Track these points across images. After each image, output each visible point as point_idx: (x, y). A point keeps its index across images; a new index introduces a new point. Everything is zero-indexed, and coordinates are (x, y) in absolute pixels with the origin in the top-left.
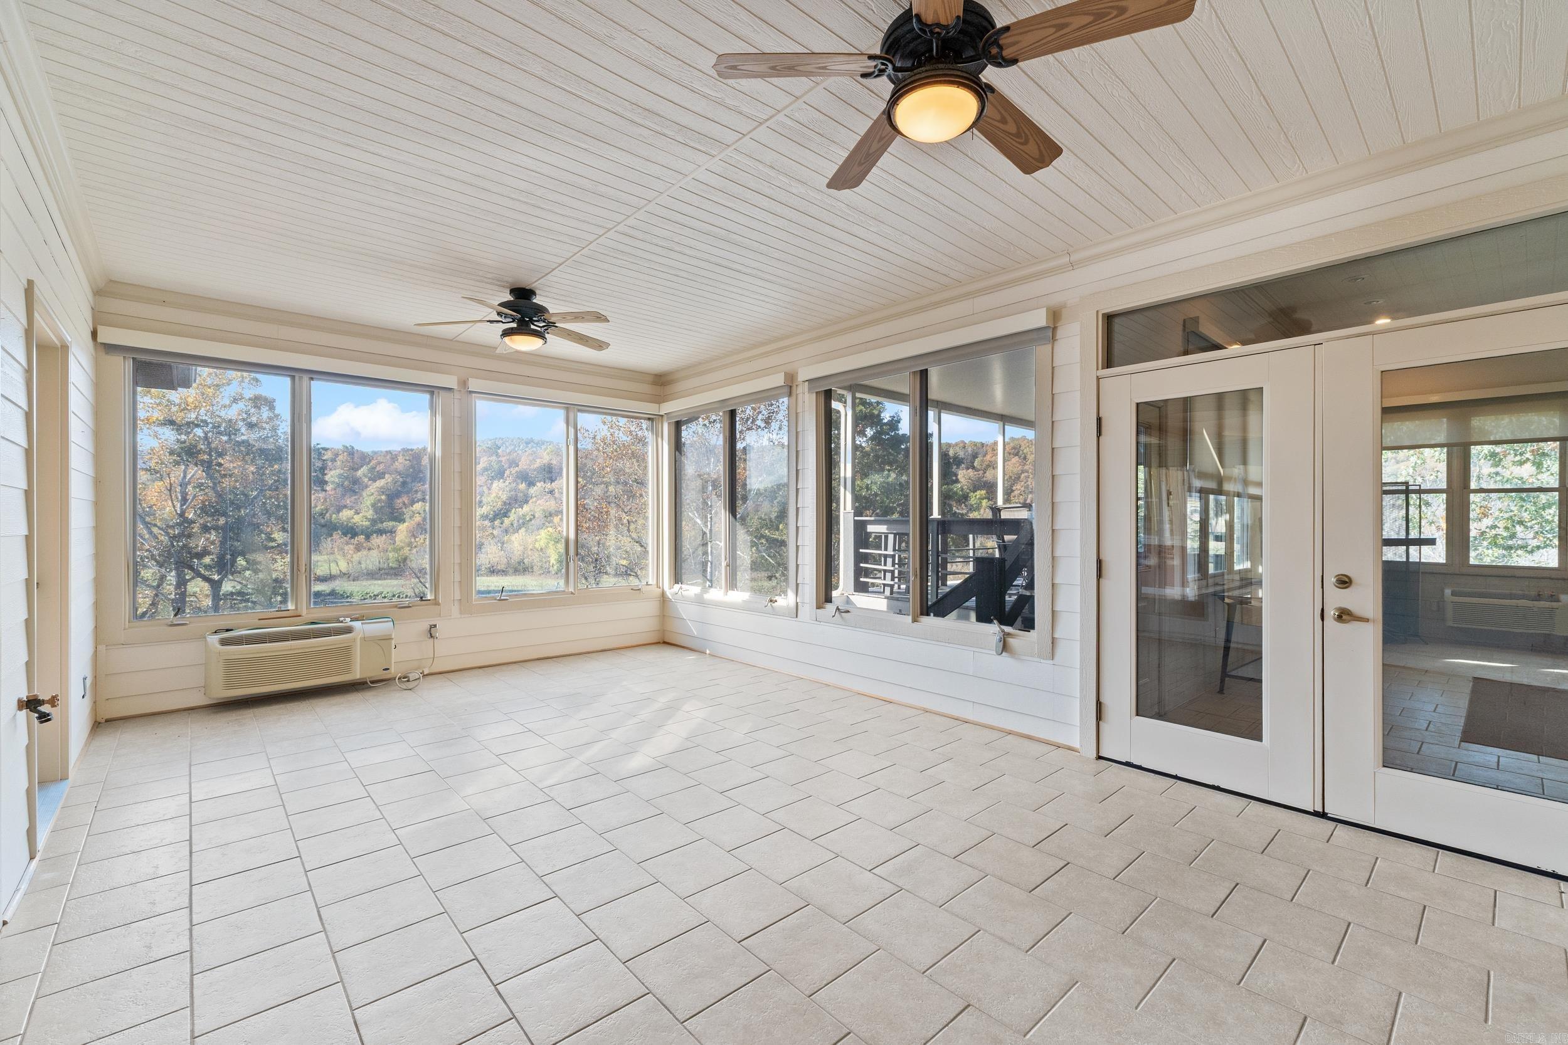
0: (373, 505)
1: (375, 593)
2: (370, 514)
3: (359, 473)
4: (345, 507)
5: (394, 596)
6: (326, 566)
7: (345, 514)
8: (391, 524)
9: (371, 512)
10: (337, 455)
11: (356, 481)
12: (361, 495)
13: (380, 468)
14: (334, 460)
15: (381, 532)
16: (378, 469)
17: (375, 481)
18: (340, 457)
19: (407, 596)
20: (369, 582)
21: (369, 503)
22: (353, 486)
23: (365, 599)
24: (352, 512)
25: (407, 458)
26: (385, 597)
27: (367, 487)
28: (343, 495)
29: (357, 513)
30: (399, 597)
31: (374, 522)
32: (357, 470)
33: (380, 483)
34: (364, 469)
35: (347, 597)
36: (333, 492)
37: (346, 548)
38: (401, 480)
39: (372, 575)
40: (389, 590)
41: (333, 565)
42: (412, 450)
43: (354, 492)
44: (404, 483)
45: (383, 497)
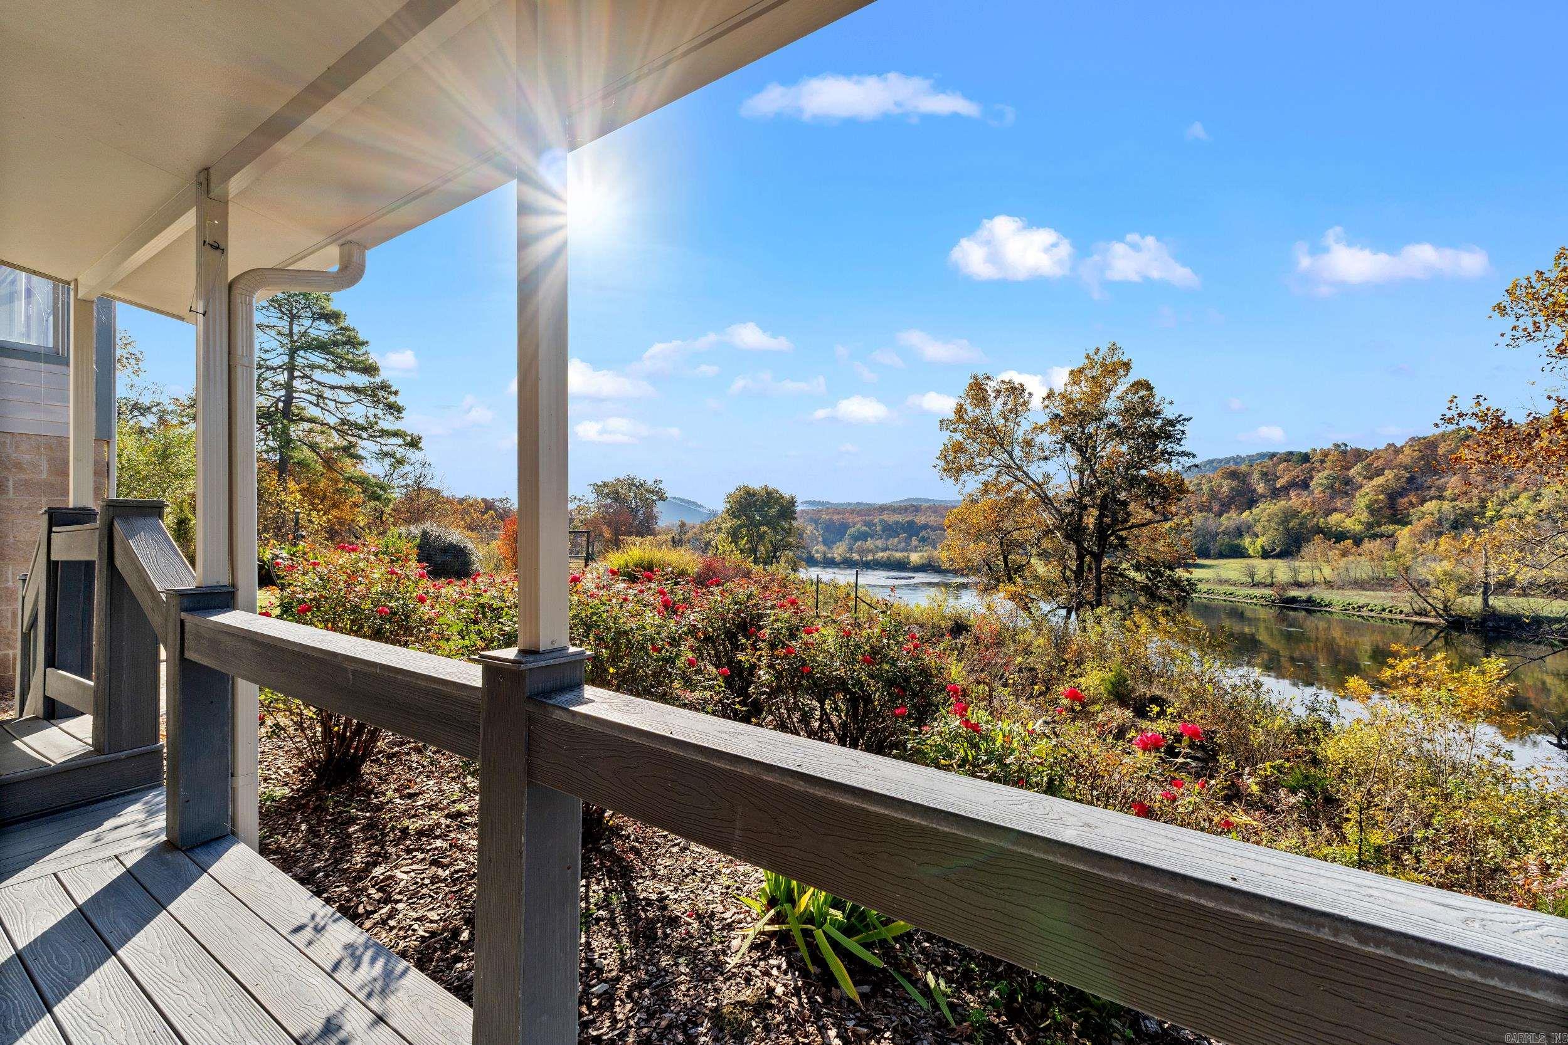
0: (1368, 507)
1: (1360, 604)
2: (1365, 516)
3: (1352, 472)
4: (1335, 510)
5: (1384, 610)
6: (1309, 572)
7: (1335, 518)
8: (1391, 527)
9: (1366, 514)
10: (1326, 455)
11: (1348, 482)
12: (1354, 497)
13: (1379, 463)
14: (1322, 461)
15: (1374, 537)
16: (1375, 465)
17: (1371, 478)
18: (1330, 457)
19: (1401, 612)
20: (1355, 592)
21: (1362, 505)
22: (1343, 487)
23: (1346, 610)
24: (1343, 515)
25: (1417, 448)
26: (1372, 610)
27: (1361, 486)
28: (1332, 498)
29: (1349, 516)
30: (1390, 611)
31: (1369, 526)
32: (1349, 469)
33: (1380, 480)
34: (1358, 467)
35: (1326, 605)
36: (1322, 495)
37: (1330, 553)
38: (1407, 475)
39: (1360, 585)
40: (1376, 602)
41: (1317, 572)
42: (1425, 438)
43: (1346, 494)
44: (1411, 480)
45: (1381, 497)
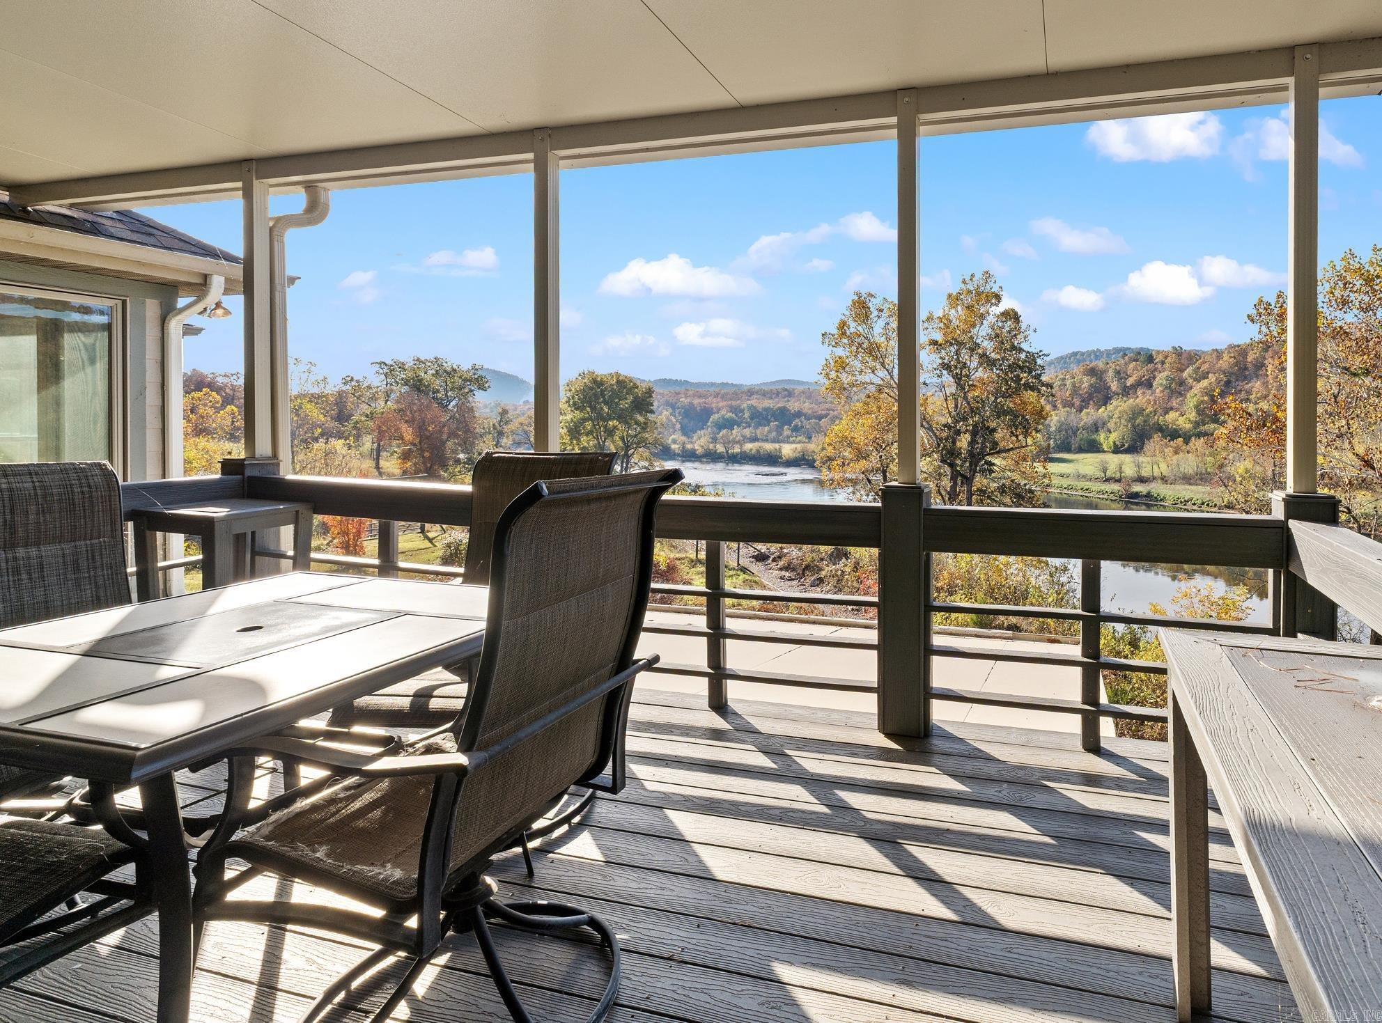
0: (1196, 407)
1: (1186, 499)
2: (1193, 416)
3: (1185, 374)
4: (1172, 409)
5: (1203, 504)
6: (1149, 467)
7: (1172, 416)
8: (1212, 426)
9: (1194, 414)
10: (1166, 357)
11: (1182, 383)
12: (1186, 397)
13: (1205, 367)
14: (1163, 363)
15: (1200, 435)
16: (1202, 369)
17: (1199, 381)
18: (1169, 359)
19: (1215, 505)
20: (1183, 487)
21: (1191, 405)
22: (1178, 388)
23: (1176, 504)
24: (1177, 414)
25: (1232, 355)
26: (1194, 504)
27: (1191, 388)
28: (1170, 397)
29: (1182, 415)
30: (1208, 505)
31: (1197, 424)
32: (1182, 371)
33: (1205, 383)
34: (1189, 370)
35: (1161, 500)
36: (1162, 394)
37: (1166, 450)
38: (1225, 379)
39: (1187, 479)
40: (1198, 496)
41: (1155, 467)
42: (1238, 346)
43: (1180, 393)
44: (1228, 383)
45: (1206, 398)
